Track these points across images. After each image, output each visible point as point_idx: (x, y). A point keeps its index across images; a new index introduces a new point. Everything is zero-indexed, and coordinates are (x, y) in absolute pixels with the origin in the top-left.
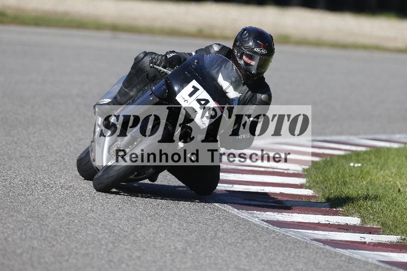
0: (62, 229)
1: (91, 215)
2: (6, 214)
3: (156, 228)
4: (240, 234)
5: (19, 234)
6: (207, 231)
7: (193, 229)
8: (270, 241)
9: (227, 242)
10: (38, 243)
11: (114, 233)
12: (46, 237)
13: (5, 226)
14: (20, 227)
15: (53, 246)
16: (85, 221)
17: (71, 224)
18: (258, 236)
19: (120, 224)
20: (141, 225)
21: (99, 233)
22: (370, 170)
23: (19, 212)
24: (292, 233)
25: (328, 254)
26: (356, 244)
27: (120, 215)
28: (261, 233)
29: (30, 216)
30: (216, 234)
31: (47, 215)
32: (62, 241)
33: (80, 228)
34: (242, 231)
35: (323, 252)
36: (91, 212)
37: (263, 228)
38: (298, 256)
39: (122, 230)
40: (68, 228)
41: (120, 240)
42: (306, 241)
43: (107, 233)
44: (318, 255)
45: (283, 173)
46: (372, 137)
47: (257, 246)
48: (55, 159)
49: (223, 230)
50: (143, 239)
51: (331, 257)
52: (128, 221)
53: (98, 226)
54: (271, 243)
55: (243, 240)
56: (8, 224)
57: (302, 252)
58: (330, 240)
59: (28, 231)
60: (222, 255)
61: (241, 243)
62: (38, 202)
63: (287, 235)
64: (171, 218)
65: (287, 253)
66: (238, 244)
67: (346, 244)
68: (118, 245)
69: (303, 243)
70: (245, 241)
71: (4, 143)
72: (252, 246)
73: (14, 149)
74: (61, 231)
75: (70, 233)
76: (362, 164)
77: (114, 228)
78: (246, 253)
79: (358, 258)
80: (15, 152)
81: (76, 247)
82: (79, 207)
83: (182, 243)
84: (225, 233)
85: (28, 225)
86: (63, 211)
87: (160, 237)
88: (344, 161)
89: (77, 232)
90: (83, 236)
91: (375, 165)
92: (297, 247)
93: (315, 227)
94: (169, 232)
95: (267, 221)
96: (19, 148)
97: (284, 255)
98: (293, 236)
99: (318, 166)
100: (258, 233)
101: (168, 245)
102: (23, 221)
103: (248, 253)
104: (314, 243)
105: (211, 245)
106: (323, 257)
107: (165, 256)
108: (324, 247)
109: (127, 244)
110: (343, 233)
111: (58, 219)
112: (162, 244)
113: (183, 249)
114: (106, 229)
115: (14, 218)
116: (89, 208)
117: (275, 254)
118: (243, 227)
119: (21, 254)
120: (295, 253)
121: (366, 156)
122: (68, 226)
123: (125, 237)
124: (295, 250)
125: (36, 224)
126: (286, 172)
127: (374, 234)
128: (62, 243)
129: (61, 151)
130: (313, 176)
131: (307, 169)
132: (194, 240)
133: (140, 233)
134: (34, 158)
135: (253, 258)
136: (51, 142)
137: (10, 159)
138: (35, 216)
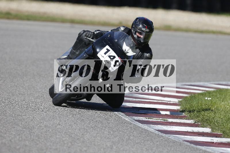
0: (42, 135)
1: (59, 127)
2: (11, 126)
3: (95, 134)
4: (143, 137)
5: (18, 137)
6: (125, 136)
7: (116, 135)
8: (160, 141)
9: (135, 142)
10: (28, 142)
11: (71, 137)
12: (33, 139)
13: (10, 133)
14: (18, 134)
15: (37, 144)
16: (55, 130)
17: (47, 132)
18: (153, 139)
19: (75, 132)
20: (87, 132)
21: (63, 137)
22: (216, 101)
23: (18, 125)
24: (172, 137)
25: (192, 149)
26: (208, 143)
27: (75, 127)
28: (155, 137)
29: (24, 128)
30: (129, 138)
31: (34, 127)
32: (43, 142)
33: (52, 134)
34: (144, 136)
35: (190, 148)
36: (59, 125)
37: (156, 134)
38: (176, 150)
39: (76, 135)
40: (46, 134)
41: (75, 141)
42: (180, 141)
43: (68, 137)
44: (187, 149)
45: (167, 103)
46: (217, 83)
47: (153, 144)
48: (39, 95)
49: (133, 135)
50: (88, 141)
51: (194, 151)
52: (80, 130)
53: (63, 133)
54: (161, 143)
55: (145, 141)
56: (12, 132)
57: (178, 147)
58: (194, 141)
59: (23, 136)
60: (132, 149)
61: (143, 143)
62: (29, 120)
63: (170, 139)
64: (104, 128)
65: (169, 148)
66: (142, 144)
67: (203, 143)
68: (74, 144)
69: (178, 143)
70: (146, 142)
71: (10, 86)
72: (150, 144)
73: (15, 90)
74: (42, 136)
75: (47, 137)
76: (212, 98)
77: (72, 134)
78: (146, 148)
79: (209, 151)
80: (16, 91)
81: (50, 145)
82: (52, 123)
83: (110, 143)
84: (134, 137)
85: (23, 133)
86: (43, 125)
87: (98, 139)
88: (202, 96)
89: (51, 136)
90: (54, 139)
91: (219, 98)
92: (175, 145)
93: (185, 134)
94: (103, 136)
95: (158, 130)
96: (18, 89)
97: (168, 149)
98: (173, 139)
99: (187, 99)
100: (153, 137)
101: (102, 144)
102: (20, 130)
103: (148, 148)
104: (185, 143)
105: (126, 144)
106: (190, 150)
107: (101, 150)
108: (190, 145)
109: (79, 143)
110: (201, 137)
111: (40, 129)
112: (99, 144)
113: (111, 146)
114: (67, 134)
115: (15, 129)
116: (58, 123)
117: (163, 149)
118: (144, 134)
119: (19, 149)
120: (174, 148)
121: (215, 94)
122: (45, 133)
123: (78, 139)
124: (174, 146)
125: (28, 132)
126: (169, 102)
127: (218, 137)
128: (42, 143)
129: (42, 91)
130: (184, 104)
131: (181, 101)
132: (117, 141)
133: (86, 137)
134: (26, 95)
135: (150, 151)
136: (36, 85)
137: (13, 95)
138: (27, 128)
